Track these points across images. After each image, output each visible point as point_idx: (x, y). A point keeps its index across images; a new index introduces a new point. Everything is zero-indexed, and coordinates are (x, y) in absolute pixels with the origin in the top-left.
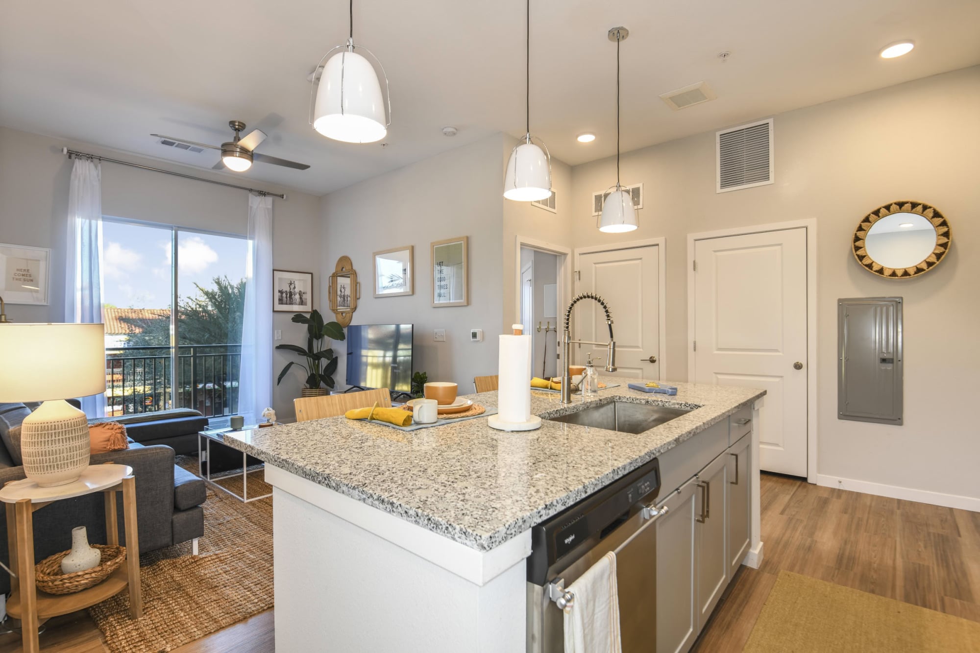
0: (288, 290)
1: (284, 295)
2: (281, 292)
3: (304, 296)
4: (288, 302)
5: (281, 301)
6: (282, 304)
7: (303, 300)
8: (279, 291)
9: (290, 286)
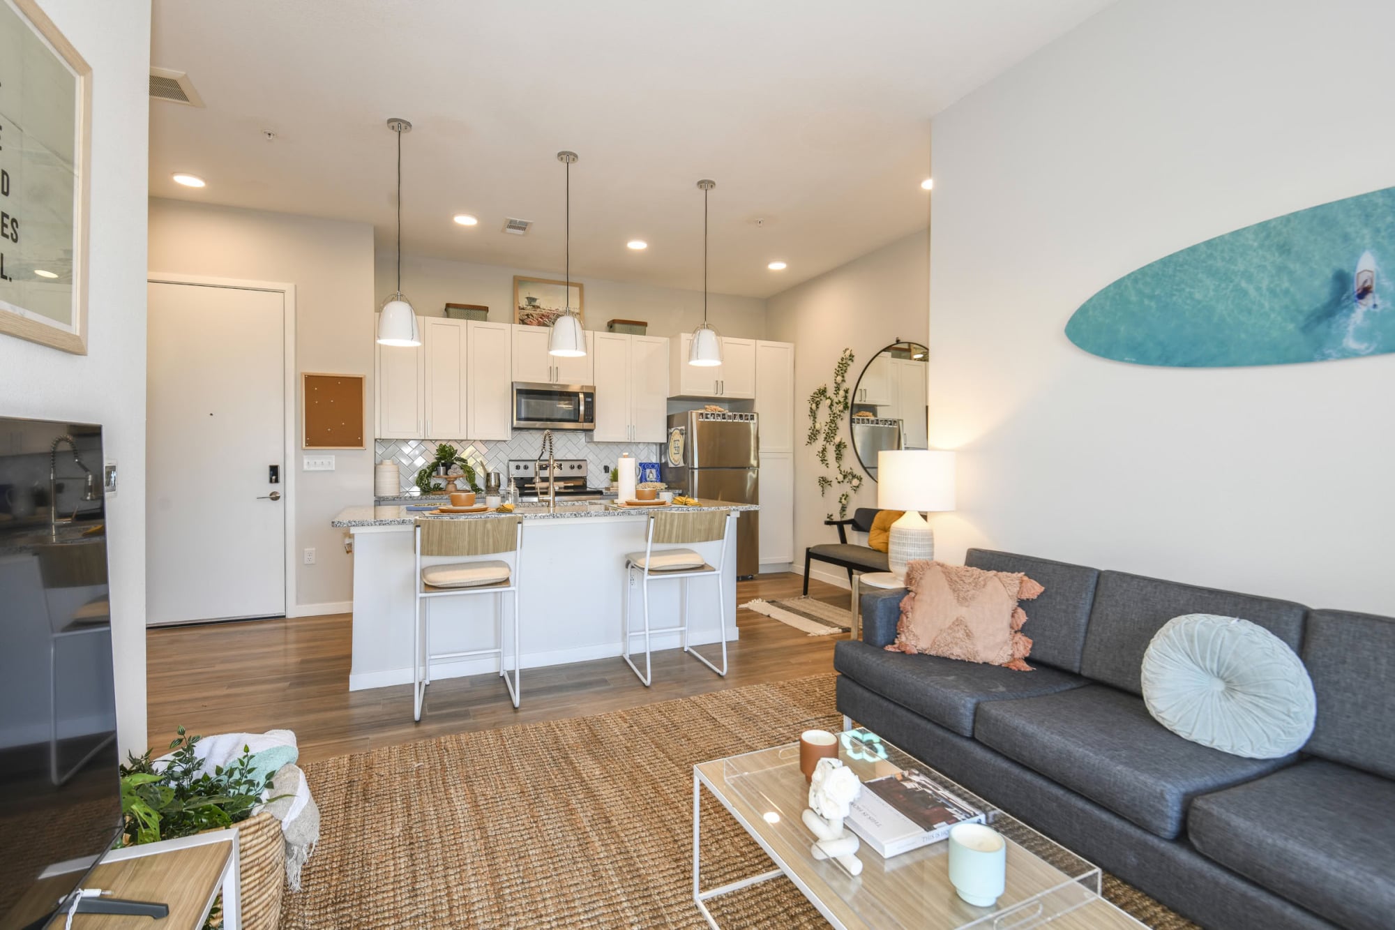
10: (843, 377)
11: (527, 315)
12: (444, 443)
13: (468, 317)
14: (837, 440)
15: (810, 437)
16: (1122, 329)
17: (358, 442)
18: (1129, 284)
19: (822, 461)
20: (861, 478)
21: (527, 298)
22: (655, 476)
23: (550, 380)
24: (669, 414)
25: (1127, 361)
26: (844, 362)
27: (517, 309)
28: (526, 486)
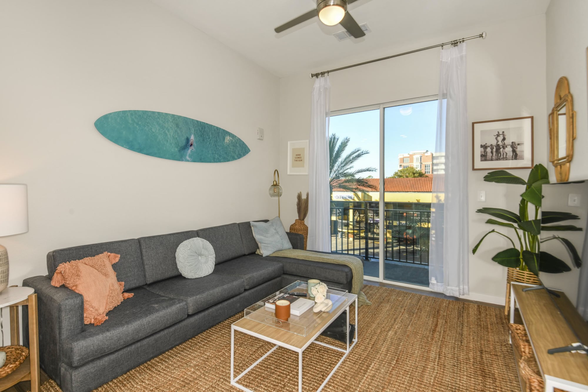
0: (494, 143)
1: (489, 150)
2: (484, 147)
3: (519, 149)
4: (494, 157)
5: (484, 157)
6: (486, 160)
7: (518, 153)
8: (482, 146)
9: (496, 138)
16: (124, 133)
18: (129, 115)
25: (124, 147)
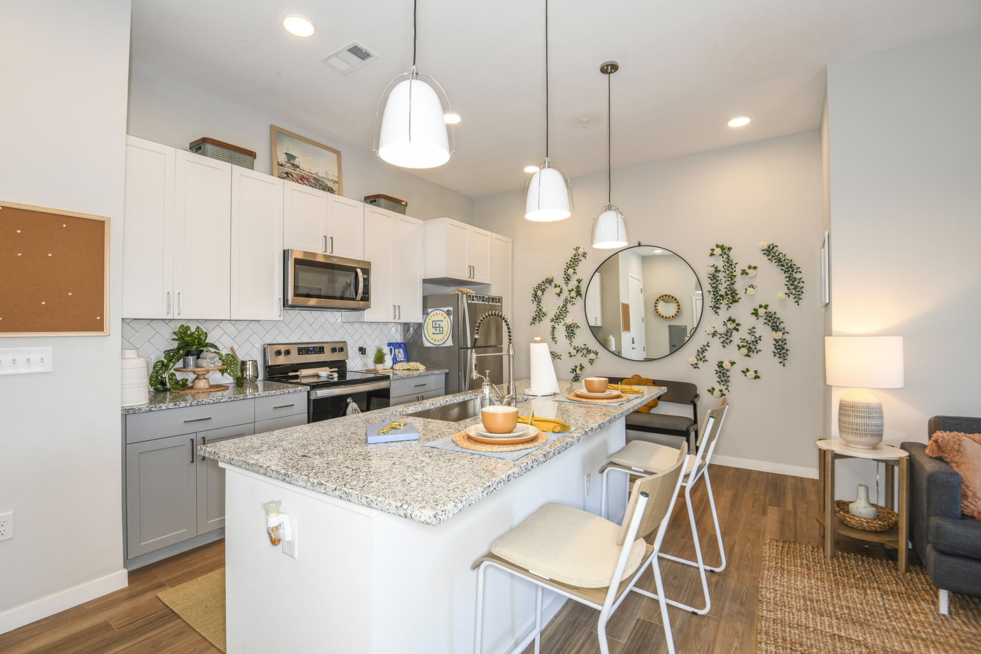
10: (575, 270)
11: (287, 173)
12: (183, 323)
13: (232, 161)
14: (569, 320)
15: (534, 319)
17: (98, 326)
19: (552, 338)
20: (597, 353)
21: (286, 154)
22: (403, 356)
23: (326, 251)
24: (425, 295)
26: (576, 258)
27: (275, 164)
28: (290, 374)
